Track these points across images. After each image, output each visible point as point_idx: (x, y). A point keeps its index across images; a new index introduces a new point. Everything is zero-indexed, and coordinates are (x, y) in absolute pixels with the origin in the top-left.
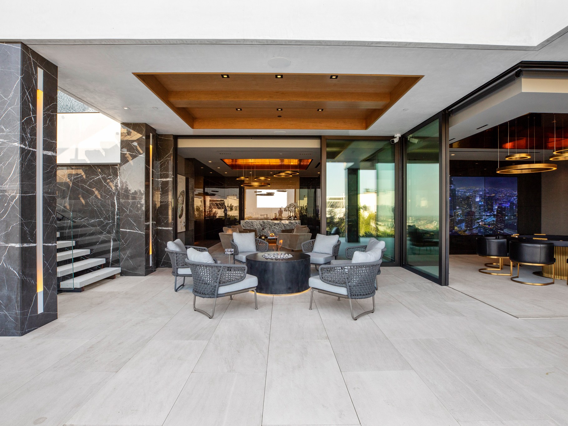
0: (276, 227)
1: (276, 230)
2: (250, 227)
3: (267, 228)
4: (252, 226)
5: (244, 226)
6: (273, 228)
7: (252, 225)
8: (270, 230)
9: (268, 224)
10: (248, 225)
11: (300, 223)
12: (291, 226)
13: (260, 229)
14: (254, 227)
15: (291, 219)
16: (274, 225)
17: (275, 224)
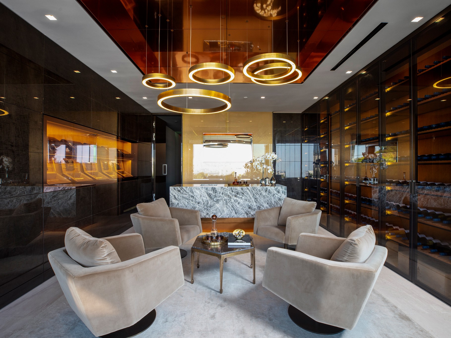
0: (239, 200)
1: (238, 206)
2: (188, 199)
3: (222, 202)
4: (191, 198)
5: (177, 197)
6: (233, 201)
7: (192, 196)
8: (227, 204)
9: (223, 194)
10: (185, 196)
11: (286, 191)
12: (268, 197)
13: (208, 203)
14: (196, 199)
15: (266, 183)
16: (236, 196)
17: (238, 194)
